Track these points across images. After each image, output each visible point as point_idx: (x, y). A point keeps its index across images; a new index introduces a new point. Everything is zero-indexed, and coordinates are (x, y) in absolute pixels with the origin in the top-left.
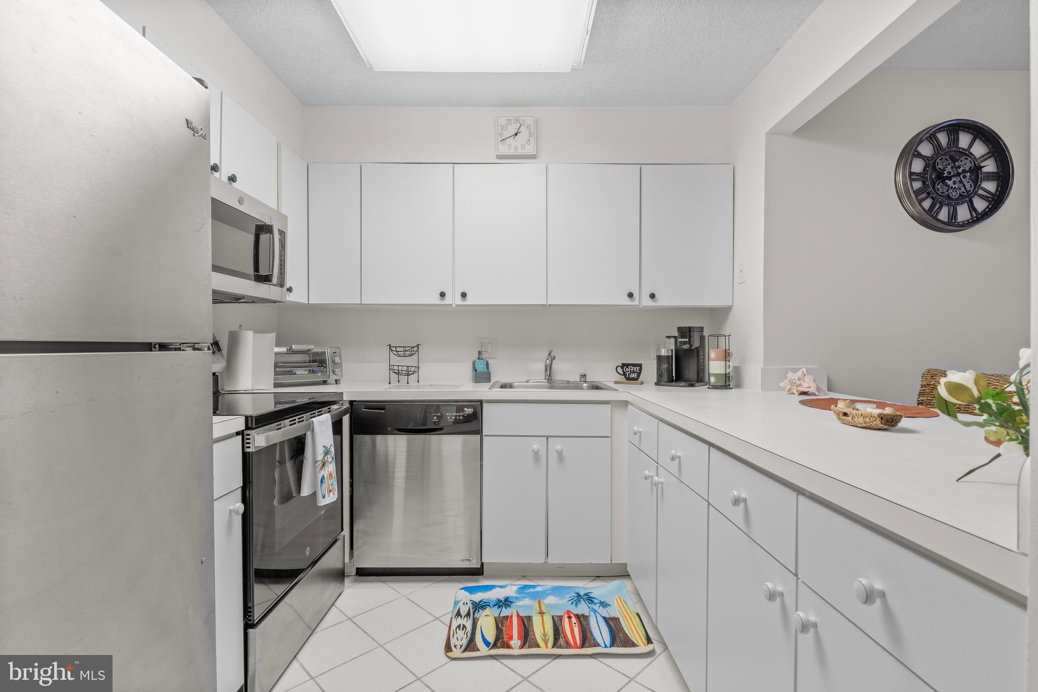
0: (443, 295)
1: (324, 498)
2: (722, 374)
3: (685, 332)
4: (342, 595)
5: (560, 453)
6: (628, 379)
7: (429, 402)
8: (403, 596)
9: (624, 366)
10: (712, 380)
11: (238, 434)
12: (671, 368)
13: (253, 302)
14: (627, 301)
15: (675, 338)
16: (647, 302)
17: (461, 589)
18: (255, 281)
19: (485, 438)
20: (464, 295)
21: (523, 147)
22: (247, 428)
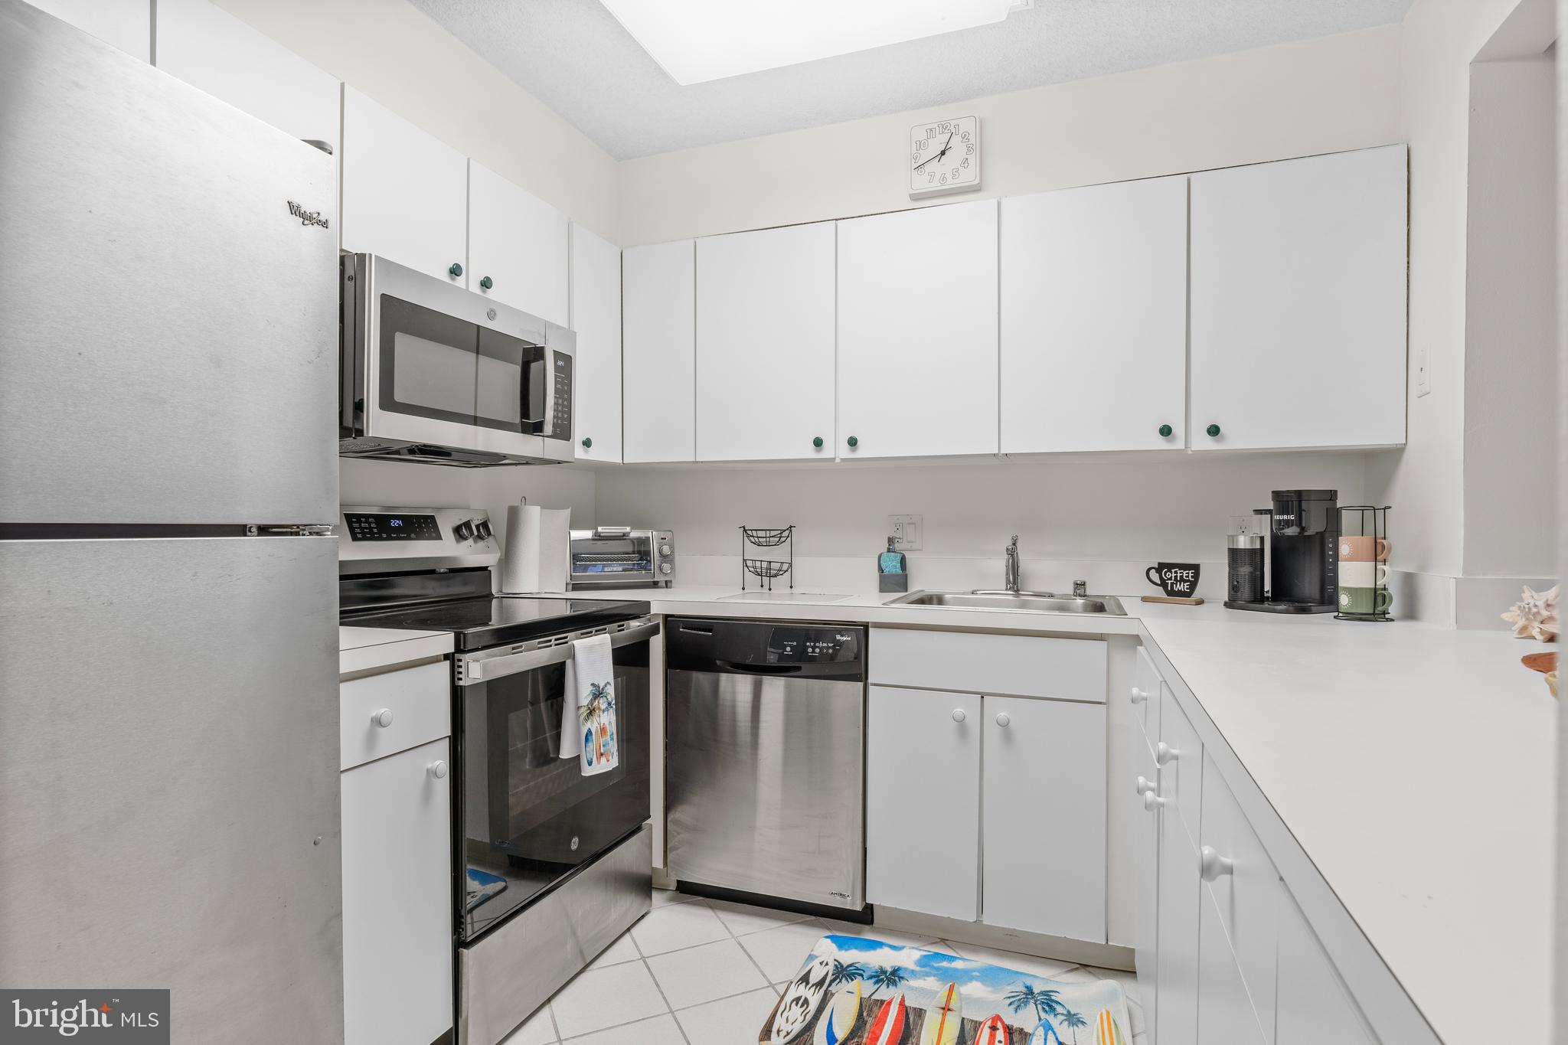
0: (818, 443)
1: (590, 765)
2: (1366, 589)
3: (1288, 502)
4: (646, 918)
5: (1005, 726)
6: (1171, 593)
7: (781, 622)
8: (733, 937)
9: (1161, 567)
10: (1344, 600)
11: (446, 657)
12: (1258, 573)
13: (527, 463)
14: (1160, 443)
15: (1269, 512)
16: (1203, 443)
17: (827, 937)
18: (522, 433)
19: (871, 689)
20: (853, 442)
21: (956, 172)
22: (459, 649)
